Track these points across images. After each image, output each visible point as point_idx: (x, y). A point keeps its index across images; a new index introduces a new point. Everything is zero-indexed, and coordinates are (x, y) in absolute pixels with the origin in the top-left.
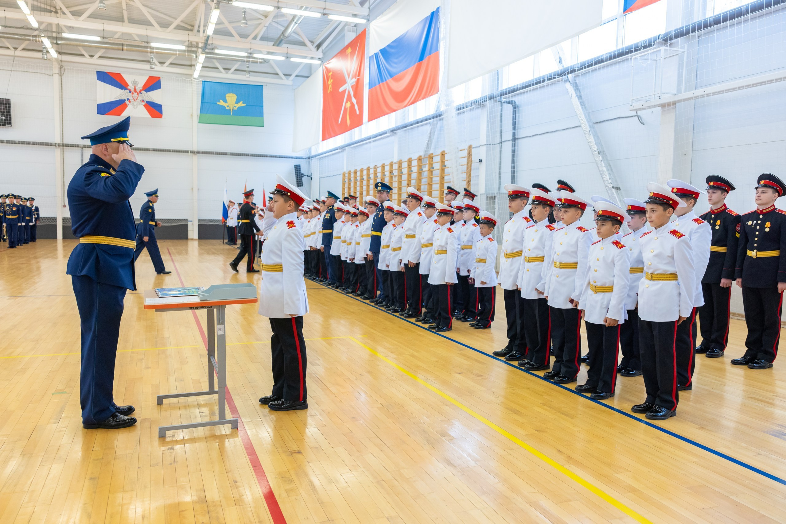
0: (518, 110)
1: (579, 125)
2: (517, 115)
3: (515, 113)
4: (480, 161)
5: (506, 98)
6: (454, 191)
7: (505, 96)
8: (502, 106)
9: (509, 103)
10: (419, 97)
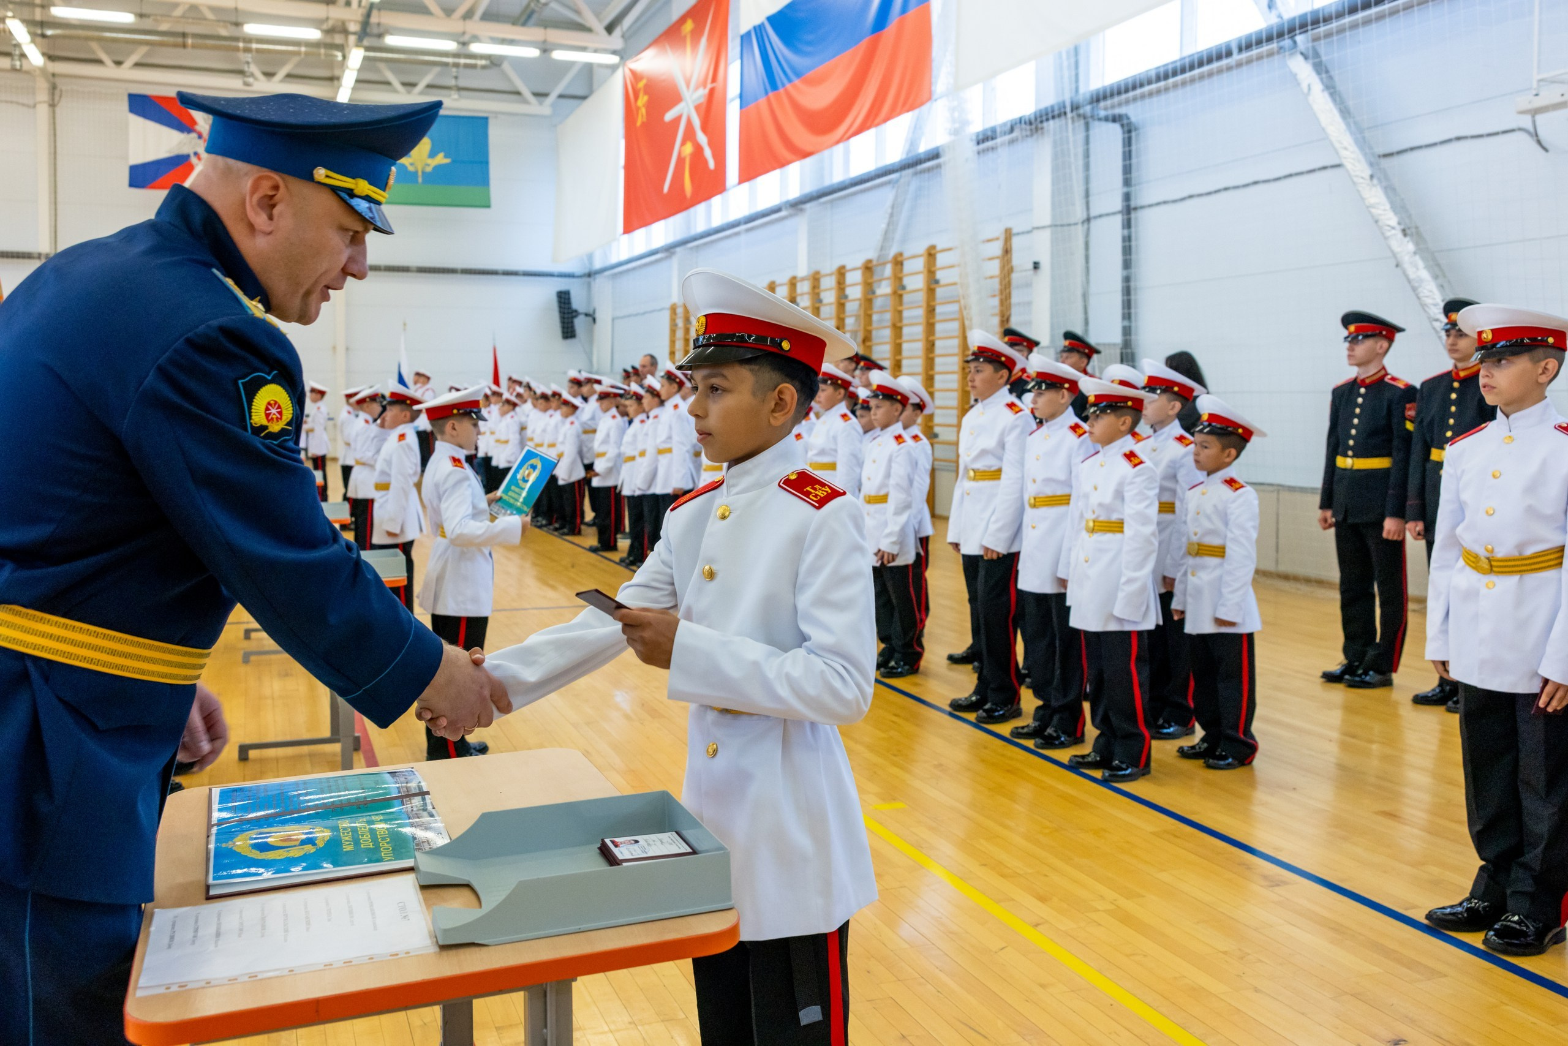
0: (1138, 135)
1: (1337, 162)
2: (1134, 148)
3: (1128, 142)
4: (1036, 266)
5: (1106, 109)
6: (1024, 341)
7: (1102, 104)
8: (1087, 127)
9: (1115, 119)
10: (877, 115)
